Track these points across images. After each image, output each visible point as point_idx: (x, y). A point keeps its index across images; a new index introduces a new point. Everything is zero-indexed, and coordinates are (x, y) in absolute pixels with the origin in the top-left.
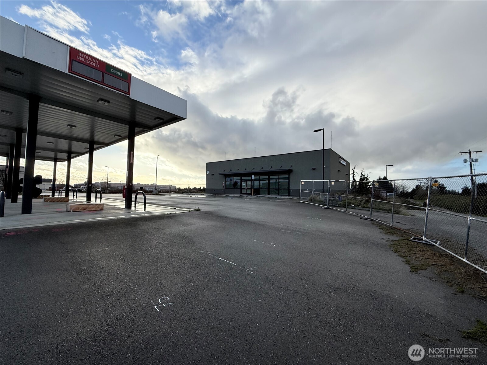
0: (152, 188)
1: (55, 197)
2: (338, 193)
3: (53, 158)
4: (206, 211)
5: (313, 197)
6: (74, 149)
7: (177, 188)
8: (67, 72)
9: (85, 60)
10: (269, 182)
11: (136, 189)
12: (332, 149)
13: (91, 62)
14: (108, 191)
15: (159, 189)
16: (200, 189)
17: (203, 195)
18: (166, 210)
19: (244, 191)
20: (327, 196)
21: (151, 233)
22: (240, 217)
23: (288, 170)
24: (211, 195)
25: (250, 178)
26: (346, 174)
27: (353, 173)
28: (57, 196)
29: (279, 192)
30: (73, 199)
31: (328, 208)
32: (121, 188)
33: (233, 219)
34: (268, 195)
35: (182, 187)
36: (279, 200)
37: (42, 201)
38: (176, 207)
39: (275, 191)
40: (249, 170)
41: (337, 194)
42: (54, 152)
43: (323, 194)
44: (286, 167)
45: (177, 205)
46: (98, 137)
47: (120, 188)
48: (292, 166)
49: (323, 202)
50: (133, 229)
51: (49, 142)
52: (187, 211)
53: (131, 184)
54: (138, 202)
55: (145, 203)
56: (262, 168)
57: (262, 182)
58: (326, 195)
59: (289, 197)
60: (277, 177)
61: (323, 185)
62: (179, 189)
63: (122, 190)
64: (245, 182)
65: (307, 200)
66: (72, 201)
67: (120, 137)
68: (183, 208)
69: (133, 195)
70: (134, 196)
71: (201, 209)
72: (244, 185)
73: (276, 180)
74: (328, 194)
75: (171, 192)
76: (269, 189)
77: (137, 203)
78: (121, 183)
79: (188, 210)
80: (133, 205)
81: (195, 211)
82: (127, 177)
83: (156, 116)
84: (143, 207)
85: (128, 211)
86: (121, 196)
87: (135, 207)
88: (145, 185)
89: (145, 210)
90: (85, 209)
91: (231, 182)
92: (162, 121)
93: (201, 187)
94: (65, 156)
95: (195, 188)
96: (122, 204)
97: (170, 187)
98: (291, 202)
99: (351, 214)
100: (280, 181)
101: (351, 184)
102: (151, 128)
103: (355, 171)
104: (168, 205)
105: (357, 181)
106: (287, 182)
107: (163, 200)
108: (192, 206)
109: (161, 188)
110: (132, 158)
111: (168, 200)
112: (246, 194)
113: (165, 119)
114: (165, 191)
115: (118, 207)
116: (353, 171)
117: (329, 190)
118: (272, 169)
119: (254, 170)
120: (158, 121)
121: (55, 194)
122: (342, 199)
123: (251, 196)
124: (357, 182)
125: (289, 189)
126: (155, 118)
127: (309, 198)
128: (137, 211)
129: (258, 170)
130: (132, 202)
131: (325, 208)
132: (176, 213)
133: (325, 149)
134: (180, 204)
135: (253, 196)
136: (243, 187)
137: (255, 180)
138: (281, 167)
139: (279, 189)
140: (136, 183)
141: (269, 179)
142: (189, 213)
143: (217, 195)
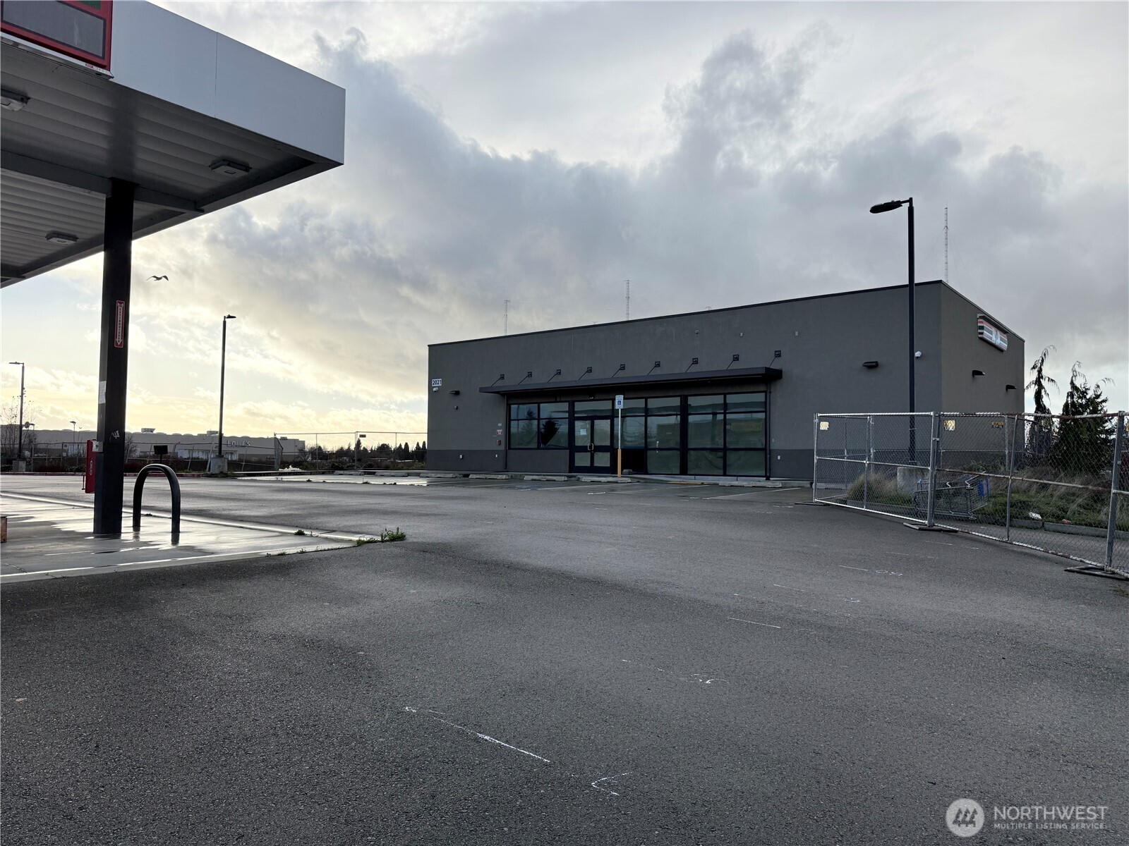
0: (203, 451)
2: (973, 463)
4: (428, 540)
5: (868, 483)
7: (307, 449)
10: (684, 424)
11: (138, 454)
12: (951, 284)
14: (23, 464)
15: (232, 453)
16: (403, 452)
17: (418, 475)
18: (265, 540)
19: (582, 460)
20: (928, 479)
21: (203, 634)
22: (568, 566)
23: (763, 372)
24: (451, 475)
25: (605, 405)
26: (1009, 387)
27: (1038, 382)
29: (725, 462)
31: (930, 529)
32: (76, 452)
33: (537, 572)
34: (681, 474)
35: (331, 446)
36: (726, 494)
38: (306, 528)
39: (710, 456)
40: (604, 374)
41: (970, 469)
43: (911, 471)
44: (755, 361)
45: (309, 521)
47: (72, 451)
48: (780, 356)
49: (911, 505)
50: (128, 618)
52: (350, 541)
53: (117, 435)
54: (147, 508)
55: (176, 513)
56: (658, 365)
57: (654, 422)
58: (923, 472)
59: (769, 484)
60: (719, 400)
61: (912, 434)
62: (318, 453)
63: (81, 460)
64: (588, 422)
65: (842, 496)
67: (71, 243)
69: (125, 479)
70: (129, 483)
71: (407, 532)
72: (584, 436)
73: (715, 414)
74: (933, 468)
75: (285, 464)
76: (684, 449)
77: (142, 512)
78: (77, 430)
79: (355, 538)
80: (127, 523)
81: (382, 541)
82: (100, 406)
83: (219, 154)
84: (168, 526)
85: (108, 544)
86: (75, 483)
87: (137, 526)
88: (177, 436)
89: (175, 540)
91: (531, 424)
93: (406, 445)
95: (384, 448)
96: (82, 519)
97: (278, 443)
98: (776, 503)
99: (1026, 554)
100: (729, 416)
101: (1027, 428)
102: (197, 204)
103: (1044, 373)
104: (271, 521)
105: (1053, 414)
106: (759, 420)
107: (252, 500)
108: (370, 522)
109: (242, 451)
110: (119, 330)
111: (273, 500)
112: (592, 469)
113: (255, 165)
114: (259, 462)
115: (66, 527)
116: (1036, 374)
117: (937, 453)
118: (695, 369)
119: (621, 374)
120: (225, 174)
122: (988, 487)
123: (610, 479)
124: (1054, 420)
125: (766, 450)
126: (214, 163)
127: (850, 486)
128: (146, 544)
129: (640, 370)
130: (124, 510)
131: (917, 527)
132: (302, 552)
133: (916, 281)
134: (319, 515)
135: (619, 477)
136: (578, 443)
137: (626, 413)
138: (736, 358)
139: (725, 450)
140: (140, 431)
141: (684, 411)
142: (360, 550)
143: (475, 476)
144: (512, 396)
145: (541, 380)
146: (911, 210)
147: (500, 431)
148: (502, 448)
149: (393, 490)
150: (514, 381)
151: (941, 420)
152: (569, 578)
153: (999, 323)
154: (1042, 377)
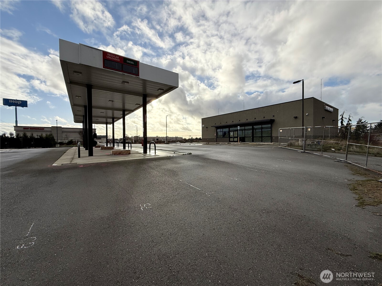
1: (108, 146)
3: (105, 122)
5: (292, 143)
6: (115, 116)
7: (183, 139)
8: (102, 68)
9: (111, 58)
10: (253, 132)
11: (149, 140)
13: (115, 58)
14: (138, 142)
15: (171, 140)
17: (200, 143)
18: (168, 154)
19: (231, 139)
21: (153, 168)
22: (219, 159)
23: (271, 120)
24: (206, 143)
25: (236, 128)
26: (333, 120)
28: (109, 146)
29: (262, 139)
30: (117, 147)
31: (304, 152)
33: (213, 160)
34: (252, 142)
37: (100, 149)
38: (176, 152)
39: (258, 138)
40: (236, 122)
42: (105, 119)
44: (269, 117)
46: (127, 107)
48: (274, 116)
51: (101, 113)
52: (182, 154)
53: (146, 137)
55: (155, 149)
56: (247, 120)
58: (303, 140)
59: (271, 144)
60: (260, 126)
61: (303, 132)
62: (185, 139)
63: (141, 141)
64: (233, 132)
65: (285, 146)
66: (117, 149)
67: (139, 105)
68: (180, 153)
69: (147, 144)
71: (192, 153)
72: (232, 135)
73: (260, 129)
75: (177, 142)
76: (253, 137)
77: (151, 149)
80: (148, 151)
81: (187, 154)
82: (143, 132)
83: (159, 88)
84: (154, 152)
85: (145, 154)
87: (150, 152)
89: (155, 154)
90: (120, 153)
91: (221, 133)
92: (163, 91)
94: (111, 120)
95: (197, 138)
96: (142, 151)
97: (176, 138)
98: (271, 147)
99: (326, 157)
100: (262, 130)
101: (339, 129)
103: (343, 117)
104: (171, 151)
107: (170, 147)
108: (187, 151)
110: (145, 119)
112: (233, 141)
113: (165, 89)
115: (139, 152)
116: (341, 117)
118: (255, 120)
120: (160, 91)
121: (108, 145)
123: (237, 143)
125: (271, 137)
126: (158, 90)
127: (287, 143)
128: (151, 154)
129: (243, 121)
130: (147, 149)
131: (300, 152)
132: (173, 156)
133: (304, 98)
134: (179, 150)
135: (239, 143)
136: (231, 136)
137: (240, 130)
138: (264, 117)
139: (262, 137)
140: (156, 136)
141: (253, 129)
142: (183, 156)
143: (210, 143)
144: (217, 128)
145: (223, 124)
146: (303, 82)
147: (215, 134)
148: (216, 137)
149: (195, 146)
150: (218, 124)
151: (307, 128)
152: (218, 161)
153: (330, 106)
154: (343, 118)
